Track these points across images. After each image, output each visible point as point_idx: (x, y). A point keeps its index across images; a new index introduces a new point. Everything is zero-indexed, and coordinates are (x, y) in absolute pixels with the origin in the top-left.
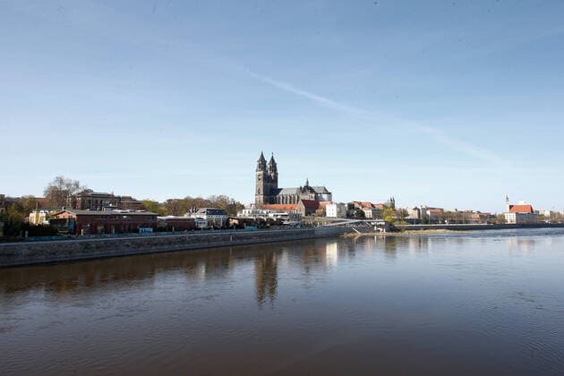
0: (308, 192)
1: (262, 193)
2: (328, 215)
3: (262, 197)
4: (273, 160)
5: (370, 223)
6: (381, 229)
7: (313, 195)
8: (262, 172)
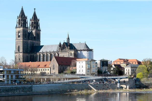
0: (67, 49)
1: (21, 50)
2: (78, 72)
3: (21, 54)
4: (35, 16)
5: (114, 79)
6: (124, 86)
7: (73, 52)
8: (21, 29)
